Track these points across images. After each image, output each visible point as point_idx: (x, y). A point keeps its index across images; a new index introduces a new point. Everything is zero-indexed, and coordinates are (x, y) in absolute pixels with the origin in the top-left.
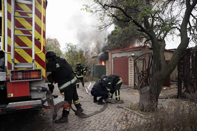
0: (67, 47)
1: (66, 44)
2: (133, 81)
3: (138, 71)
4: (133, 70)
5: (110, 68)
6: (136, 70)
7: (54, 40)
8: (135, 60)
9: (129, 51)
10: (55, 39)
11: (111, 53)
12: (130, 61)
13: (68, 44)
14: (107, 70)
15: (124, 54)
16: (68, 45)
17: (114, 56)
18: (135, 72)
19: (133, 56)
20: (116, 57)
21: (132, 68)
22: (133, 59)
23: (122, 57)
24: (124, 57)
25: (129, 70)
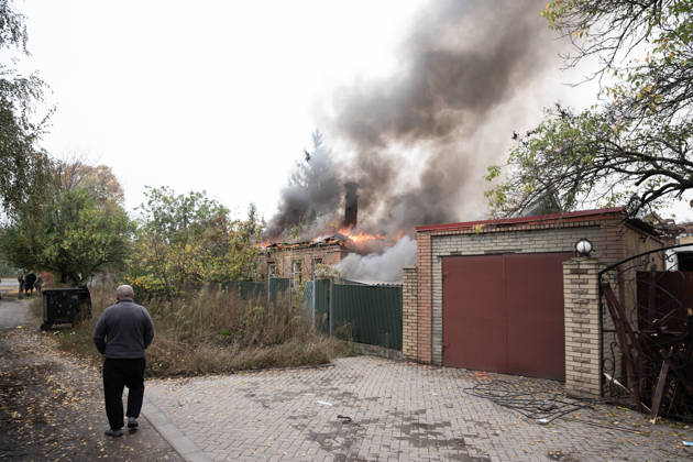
0: (150, 202)
1: (147, 190)
4: (593, 317)
5: (425, 299)
7: (100, 171)
8: (601, 272)
10: (105, 168)
11: (432, 237)
12: (574, 277)
13: (155, 191)
14: (408, 309)
15: (501, 244)
16: (156, 194)
17: (447, 247)
18: (602, 324)
20: (456, 255)
21: (590, 306)
22: (593, 267)
23: (488, 254)
24: (501, 254)
25: (568, 315)
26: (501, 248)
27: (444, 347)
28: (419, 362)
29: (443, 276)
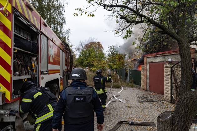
0: (110, 50)
1: (109, 47)
2: (169, 92)
3: (176, 80)
4: (169, 79)
5: (145, 74)
6: (173, 79)
8: (172, 67)
9: (168, 55)
10: (99, 42)
11: (147, 58)
12: (166, 68)
13: (111, 47)
14: (142, 76)
15: (161, 59)
17: (150, 60)
18: (172, 81)
19: (170, 62)
20: (152, 62)
21: (169, 76)
22: (169, 66)
23: (159, 62)
24: (161, 62)
25: (165, 78)
26: (161, 60)
27: (149, 86)
28: (144, 90)
29: (149, 68)
